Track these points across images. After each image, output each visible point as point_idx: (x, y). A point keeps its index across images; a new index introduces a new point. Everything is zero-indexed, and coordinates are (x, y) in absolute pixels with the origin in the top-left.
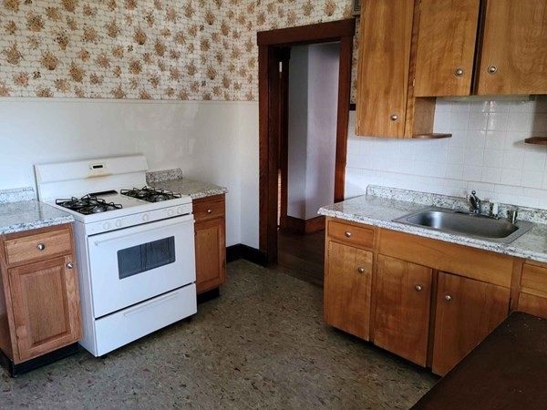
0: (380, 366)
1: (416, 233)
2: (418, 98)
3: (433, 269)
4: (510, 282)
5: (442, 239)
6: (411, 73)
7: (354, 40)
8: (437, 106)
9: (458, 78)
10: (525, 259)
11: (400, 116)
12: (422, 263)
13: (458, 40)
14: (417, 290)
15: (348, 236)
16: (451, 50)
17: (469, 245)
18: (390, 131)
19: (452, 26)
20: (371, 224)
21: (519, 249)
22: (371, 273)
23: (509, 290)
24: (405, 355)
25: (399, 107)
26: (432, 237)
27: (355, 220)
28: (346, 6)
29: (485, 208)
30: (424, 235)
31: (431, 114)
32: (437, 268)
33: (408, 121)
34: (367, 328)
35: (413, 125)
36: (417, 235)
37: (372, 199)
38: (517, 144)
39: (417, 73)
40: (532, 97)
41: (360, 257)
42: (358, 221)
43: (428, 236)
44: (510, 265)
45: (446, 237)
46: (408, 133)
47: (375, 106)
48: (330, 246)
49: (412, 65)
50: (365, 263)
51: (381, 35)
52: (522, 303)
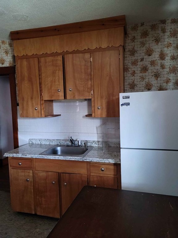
0: (40, 225)
1: (50, 158)
2: (45, 100)
3: (58, 173)
4: (86, 172)
5: (60, 159)
6: (41, 91)
7: (16, 76)
8: (54, 103)
9: (59, 92)
10: (90, 162)
11: (38, 108)
12: (54, 171)
13: (57, 78)
14: (53, 184)
15: (20, 165)
16: (55, 82)
17: (70, 159)
18: (35, 114)
19: (54, 73)
20: (30, 157)
21: (88, 158)
22: (32, 180)
23: (87, 175)
24: (51, 215)
25: (38, 104)
26: (56, 159)
27: (22, 157)
28: (10, 61)
29: (76, 143)
30: (53, 158)
31: (52, 107)
32: (60, 172)
33: (42, 110)
34: (33, 207)
35: (45, 112)
36: (50, 159)
37: (31, 145)
38: (83, 117)
39: (43, 90)
40: (86, 100)
41: (27, 174)
42: (24, 157)
43: (54, 159)
44: (85, 165)
45: (61, 158)
46: (43, 115)
47: (27, 104)
48: (11, 171)
49: (40, 87)
50: (29, 176)
51: (26, 74)
52: (91, 179)
